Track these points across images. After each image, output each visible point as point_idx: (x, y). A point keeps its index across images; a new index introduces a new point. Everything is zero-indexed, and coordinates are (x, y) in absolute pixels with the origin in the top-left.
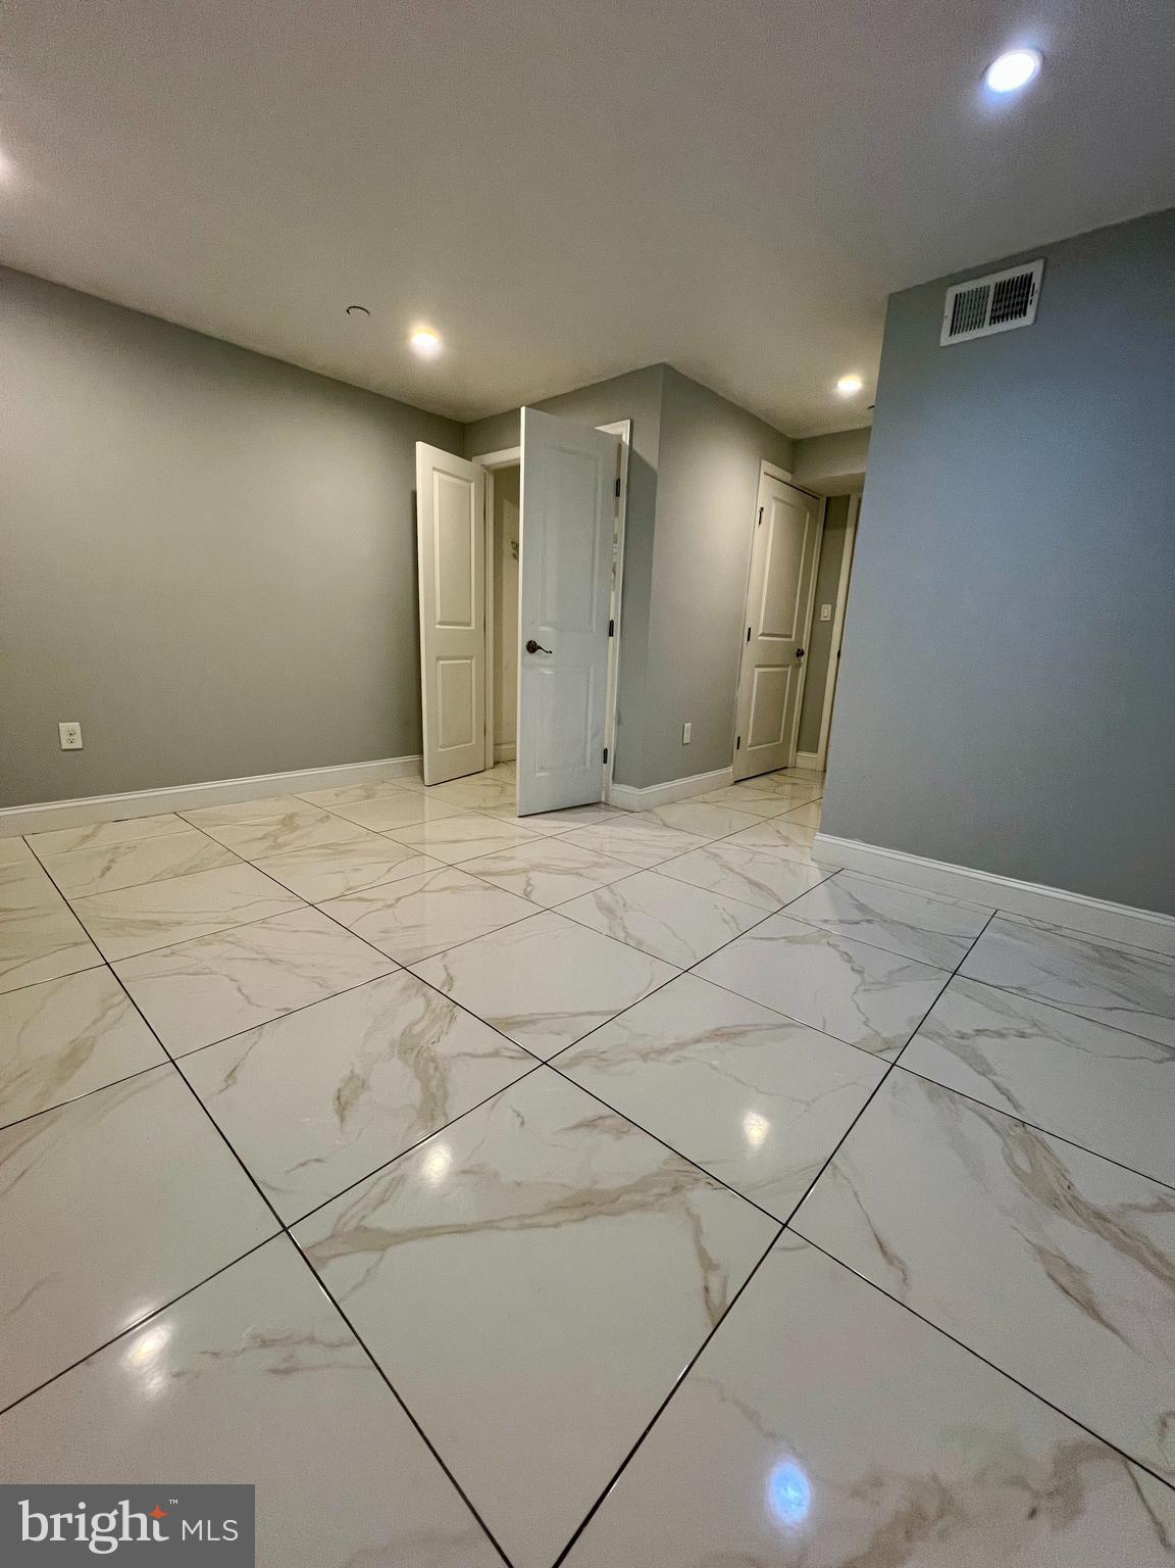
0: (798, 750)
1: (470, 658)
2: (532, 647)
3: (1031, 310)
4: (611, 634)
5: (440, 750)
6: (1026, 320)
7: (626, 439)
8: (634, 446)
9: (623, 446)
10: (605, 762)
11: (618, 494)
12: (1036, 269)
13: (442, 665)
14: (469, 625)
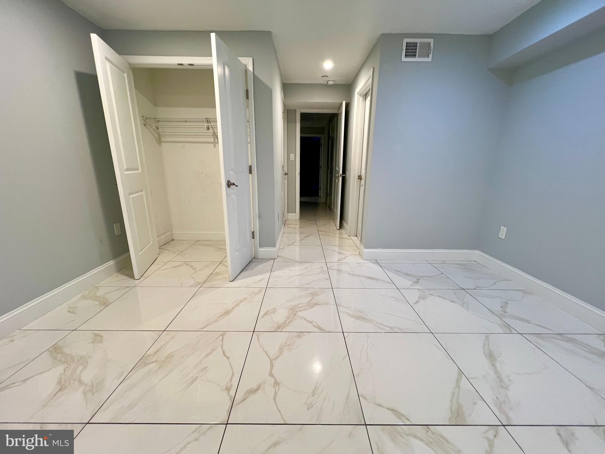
0: (288, 213)
1: (142, 191)
2: (229, 184)
3: (431, 56)
4: (250, 172)
5: (140, 254)
6: (429, 59)
7: (250, 68)
8: (255, 73)
9: (249, 73)
10: (253, 238)
11: (247, 98)
12: (431, 41)
13: (132, 198)
14: (138, 169)
